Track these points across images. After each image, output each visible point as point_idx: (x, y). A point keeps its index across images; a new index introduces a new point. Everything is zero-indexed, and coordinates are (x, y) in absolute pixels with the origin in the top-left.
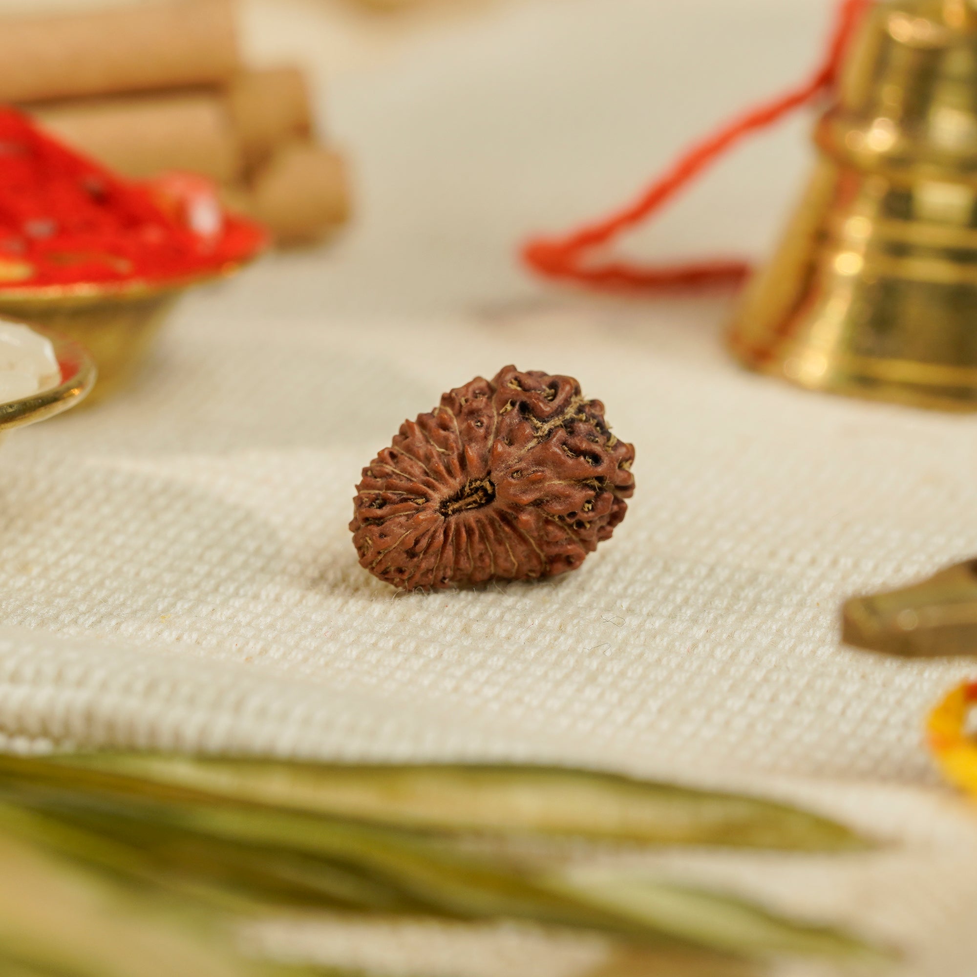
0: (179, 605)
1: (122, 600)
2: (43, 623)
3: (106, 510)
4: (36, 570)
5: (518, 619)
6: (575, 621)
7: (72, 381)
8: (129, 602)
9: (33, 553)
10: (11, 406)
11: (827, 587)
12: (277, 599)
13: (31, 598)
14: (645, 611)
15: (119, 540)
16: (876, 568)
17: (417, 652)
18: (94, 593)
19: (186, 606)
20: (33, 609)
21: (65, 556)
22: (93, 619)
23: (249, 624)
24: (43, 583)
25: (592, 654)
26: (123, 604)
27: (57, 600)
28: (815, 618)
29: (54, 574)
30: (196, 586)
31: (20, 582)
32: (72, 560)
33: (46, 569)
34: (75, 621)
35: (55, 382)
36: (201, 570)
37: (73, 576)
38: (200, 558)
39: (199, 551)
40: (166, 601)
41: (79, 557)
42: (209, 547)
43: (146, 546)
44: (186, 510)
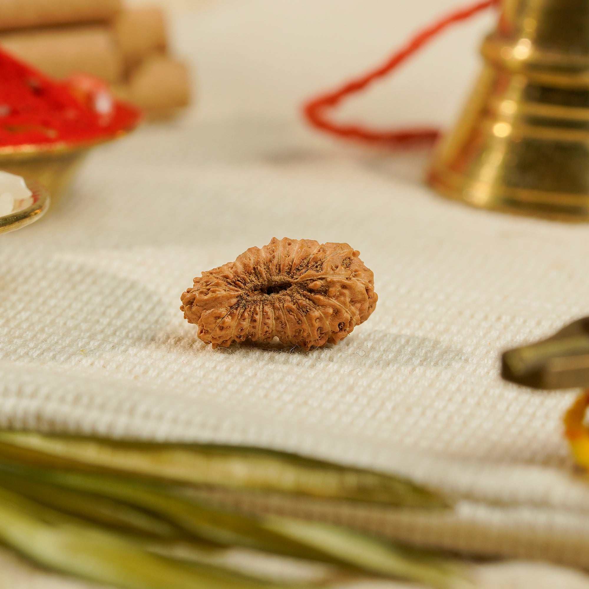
0: (92, 343)
1: (56, 340)
2: (7, 355)
3: (44, 284)
6: (339, 355)
8: (60, 342)
11: (495, 334)
14: (382, 349)
15: (53, 302)
17: (241, 373)
18: (39, 336)
19: (96, 344)
21: (19, 312)
22: (38, 352)
23: (135, 355)
24: (6, 330)
25: (350, 374)
26: (57, 343)
27: (15, 340)
28: (488, 352)
29: (12, 324)
30: (102, 331)
32: (24, 315)
33: (8, 321)
34: (27, 354)
36: (105, 321)
37: (25, 326)
38: (104, 313)
39: (103, 309)
40: (84, 340)
41: (28, 313)
42: (109, 307)
43: (70, 306)
44: (94, 282)
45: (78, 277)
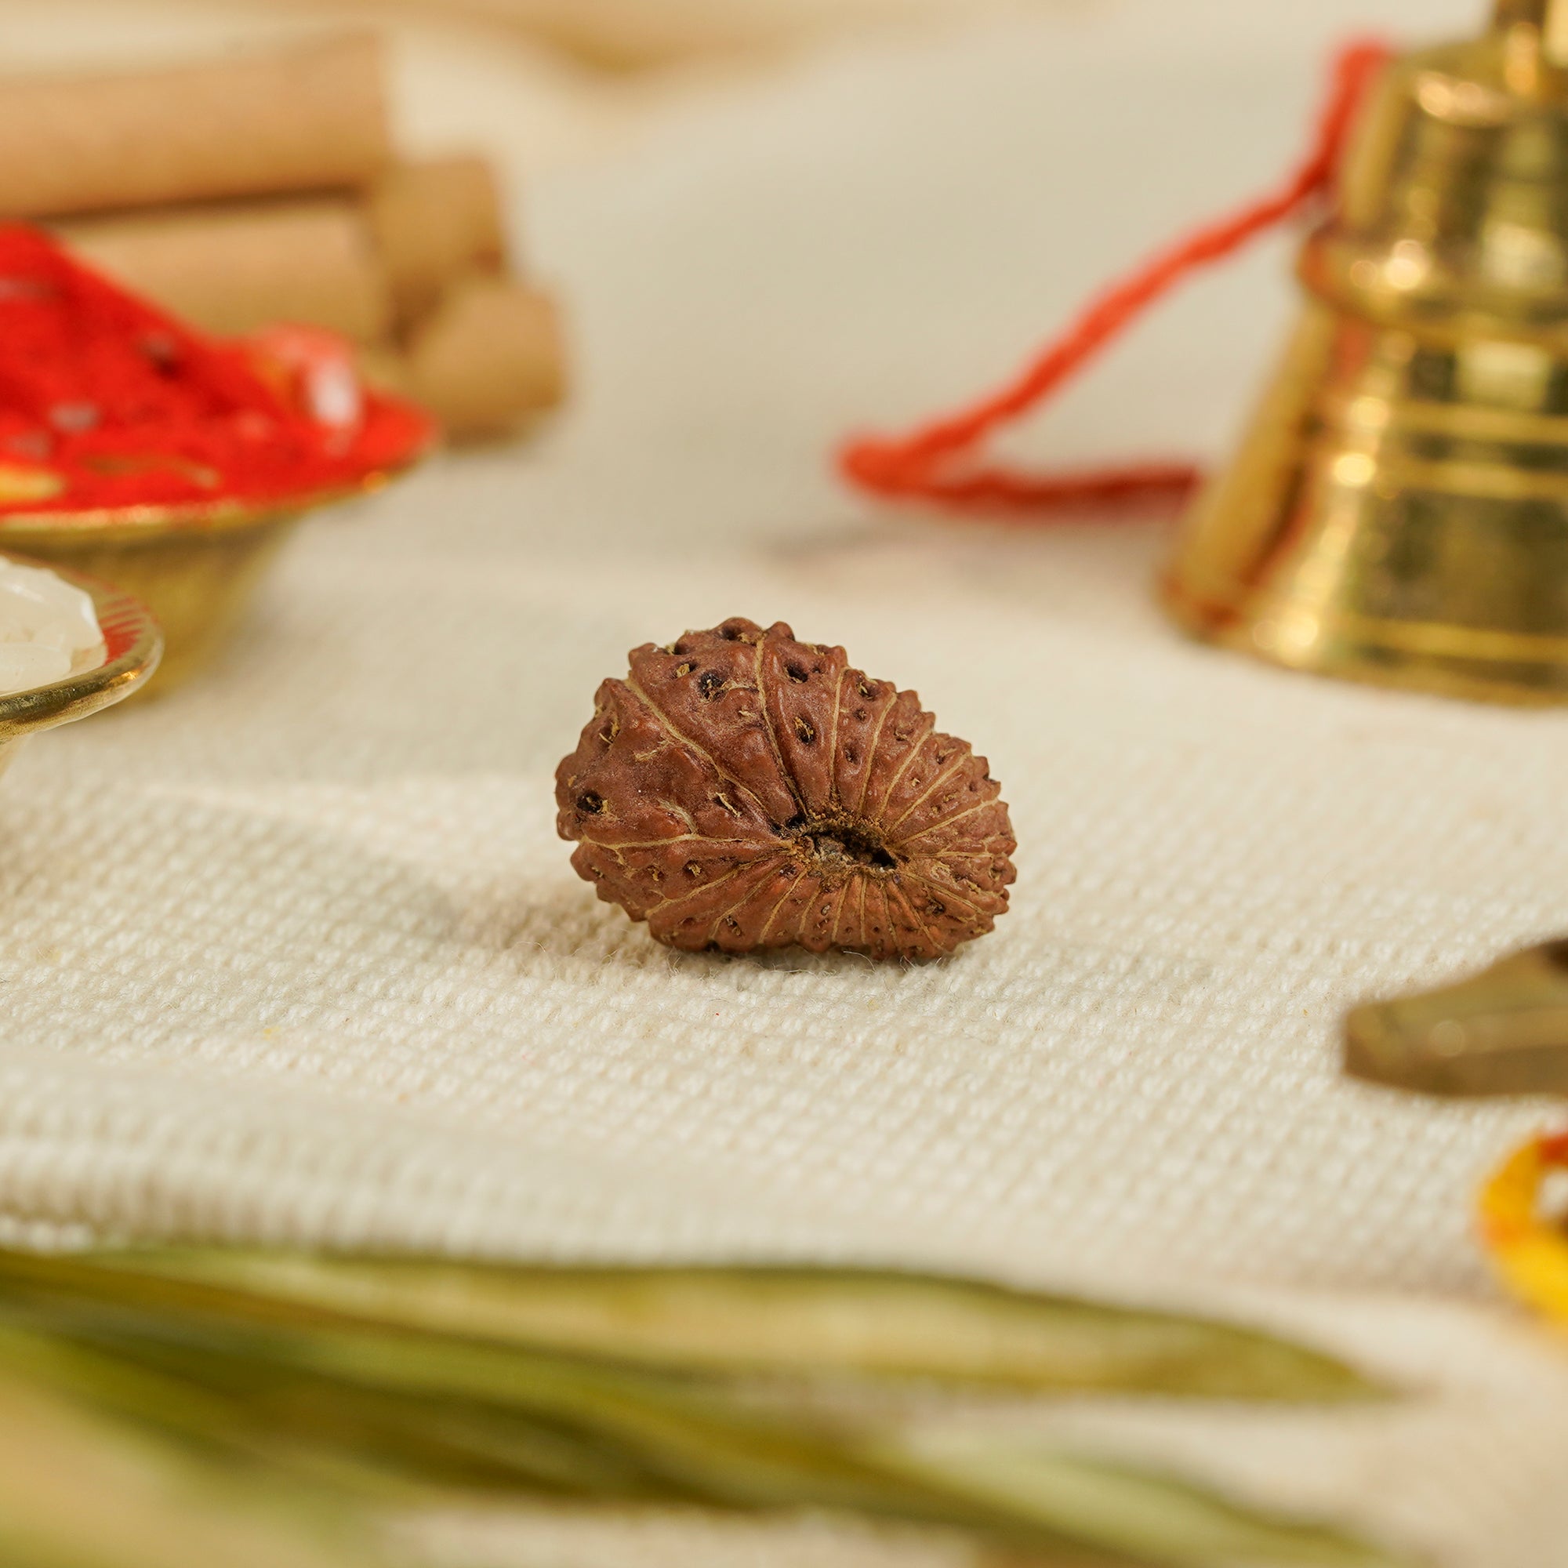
0: (293, 1012)
1: (202, 1003)
2: (77, 1040)
3: (177, 864)
4: (66, 957)
5: (830, 1033)
6: (921, 1037)
7: (124, 660)
8: (213, 1008)
9: (61, 930)
10: (27, 698)
11: (1319, 987)
12: (449, 1003)
13: (58, 999)
14: (1031, 1023)
15: (198, 911)
16: (1397, 955)
17: (670, 1086)
18: (159, 992)
19: (305, 1014)
20: (61, 1018)
21: (113, 934)
22: (157, 1034)
23: (404, 1042)
24: (77, 977)
25: (948, 1088)
26: (205, 1010)
27: (100, 1005)
28: (1301, 1033)
29: (94, 963)
30: (321, 983)
31: (42, 975)
32: (124, 941)
33: (82, 955)
34: (128, 1038)
35: (97, 661)
36: (330, 957)
37: (125, 967)
38: (327, 939)
39: (325, 928)
40: (273, 1005)
41: (135, 936)
42: (341, 923)
43: (241, 921)
44: (305, 865)
45: (266, 852)
